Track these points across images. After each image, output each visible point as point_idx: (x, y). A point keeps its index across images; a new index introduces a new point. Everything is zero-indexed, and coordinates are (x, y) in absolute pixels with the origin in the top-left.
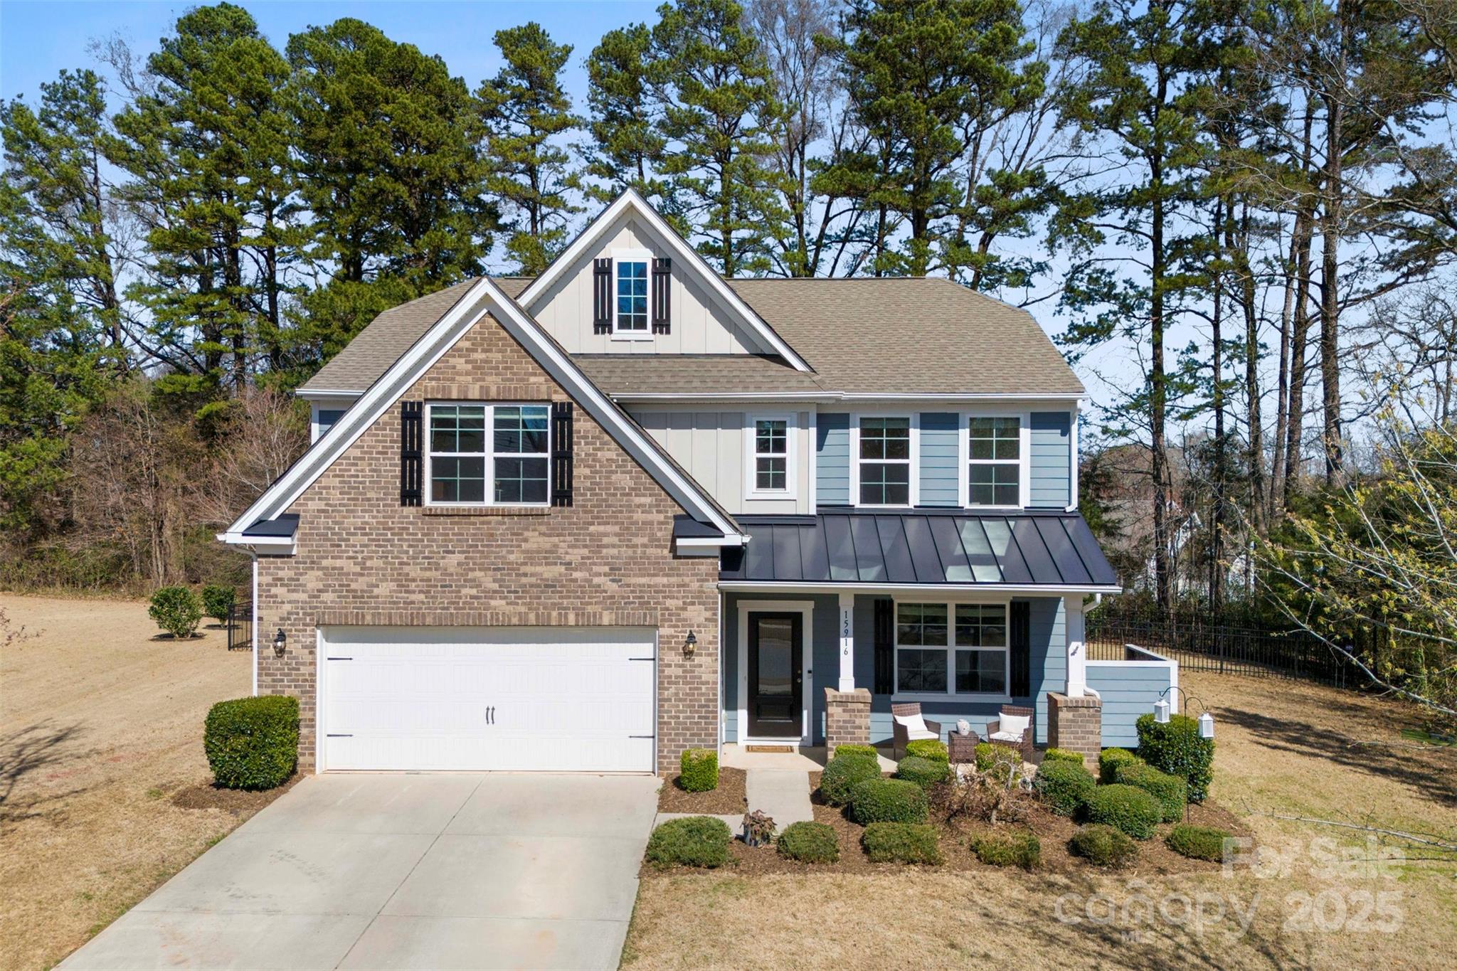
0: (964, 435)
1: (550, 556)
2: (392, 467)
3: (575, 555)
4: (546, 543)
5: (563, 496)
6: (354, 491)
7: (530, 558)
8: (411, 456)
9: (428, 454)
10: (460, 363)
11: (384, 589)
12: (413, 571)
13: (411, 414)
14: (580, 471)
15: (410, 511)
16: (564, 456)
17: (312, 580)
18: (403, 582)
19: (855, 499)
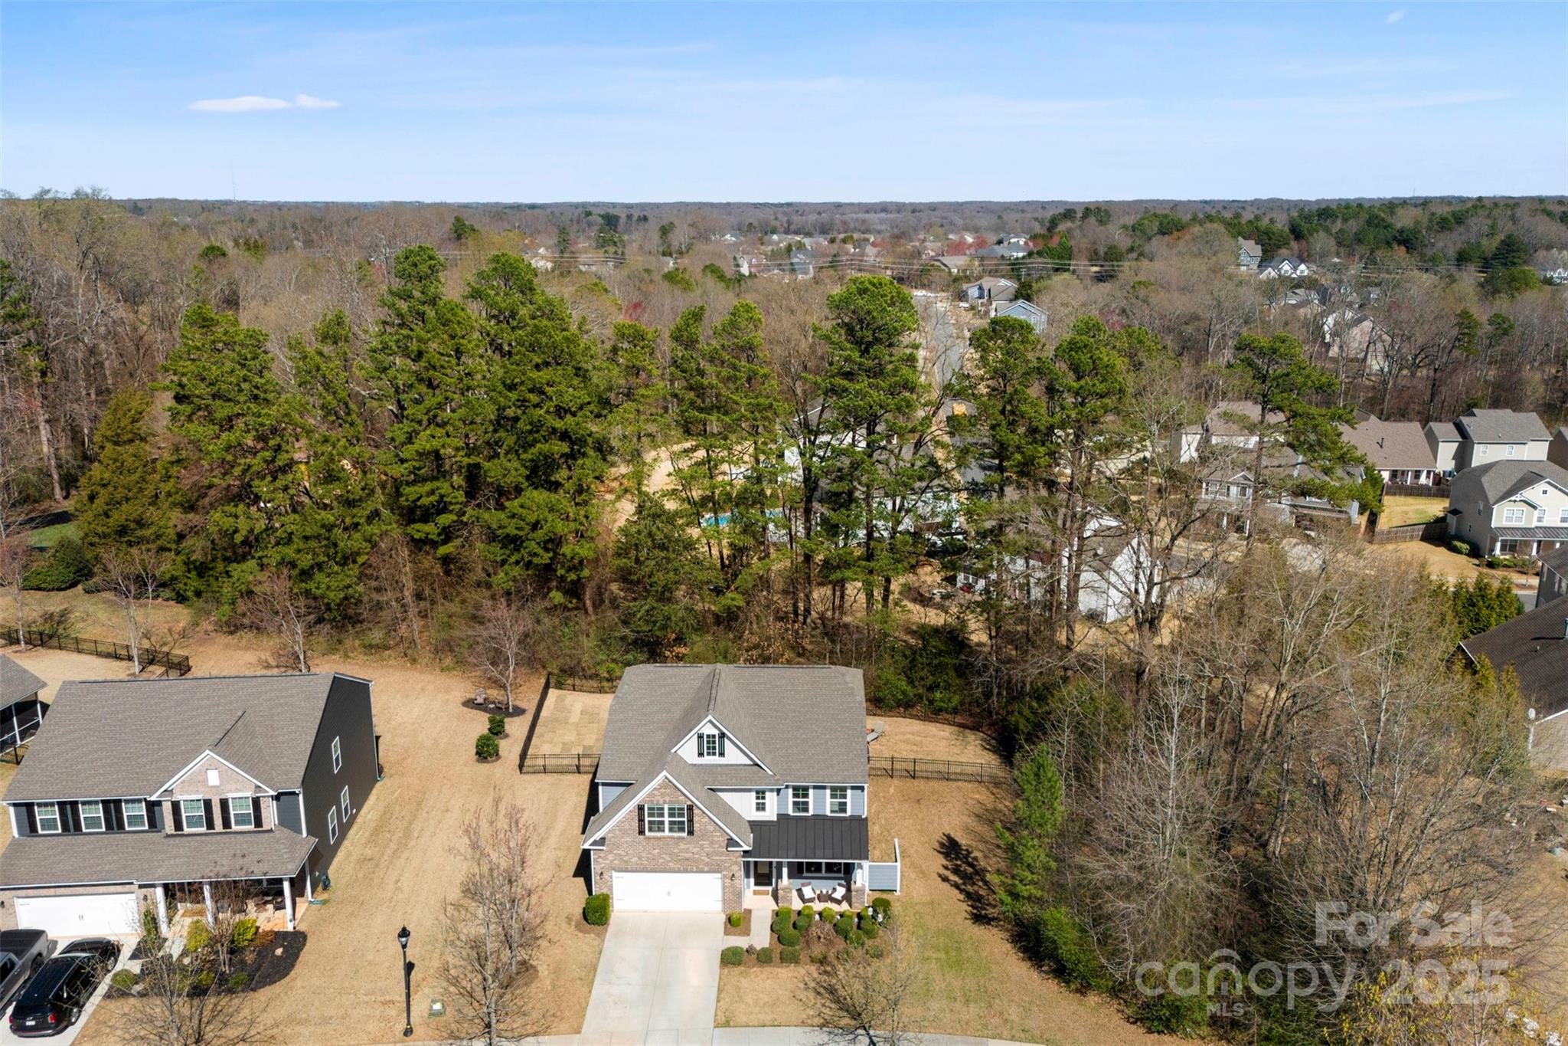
0: (828, 792)
1: (687, 851)
2: (636, 824)
3: (695, 850)
4: (686, 846)
5: (691, 833)
6: (624, 832)
7: (681, 851)
8: (641, 820)
9: (647, 819)
10: (656, 793)
11: (635, 860)
12: (643, 855)
13: (641, 808)
14: (696, 826)
15: (641, 837)
16: (691, 821)
17: (610, 857)
18: (640, 858)
19: (790, 812)
